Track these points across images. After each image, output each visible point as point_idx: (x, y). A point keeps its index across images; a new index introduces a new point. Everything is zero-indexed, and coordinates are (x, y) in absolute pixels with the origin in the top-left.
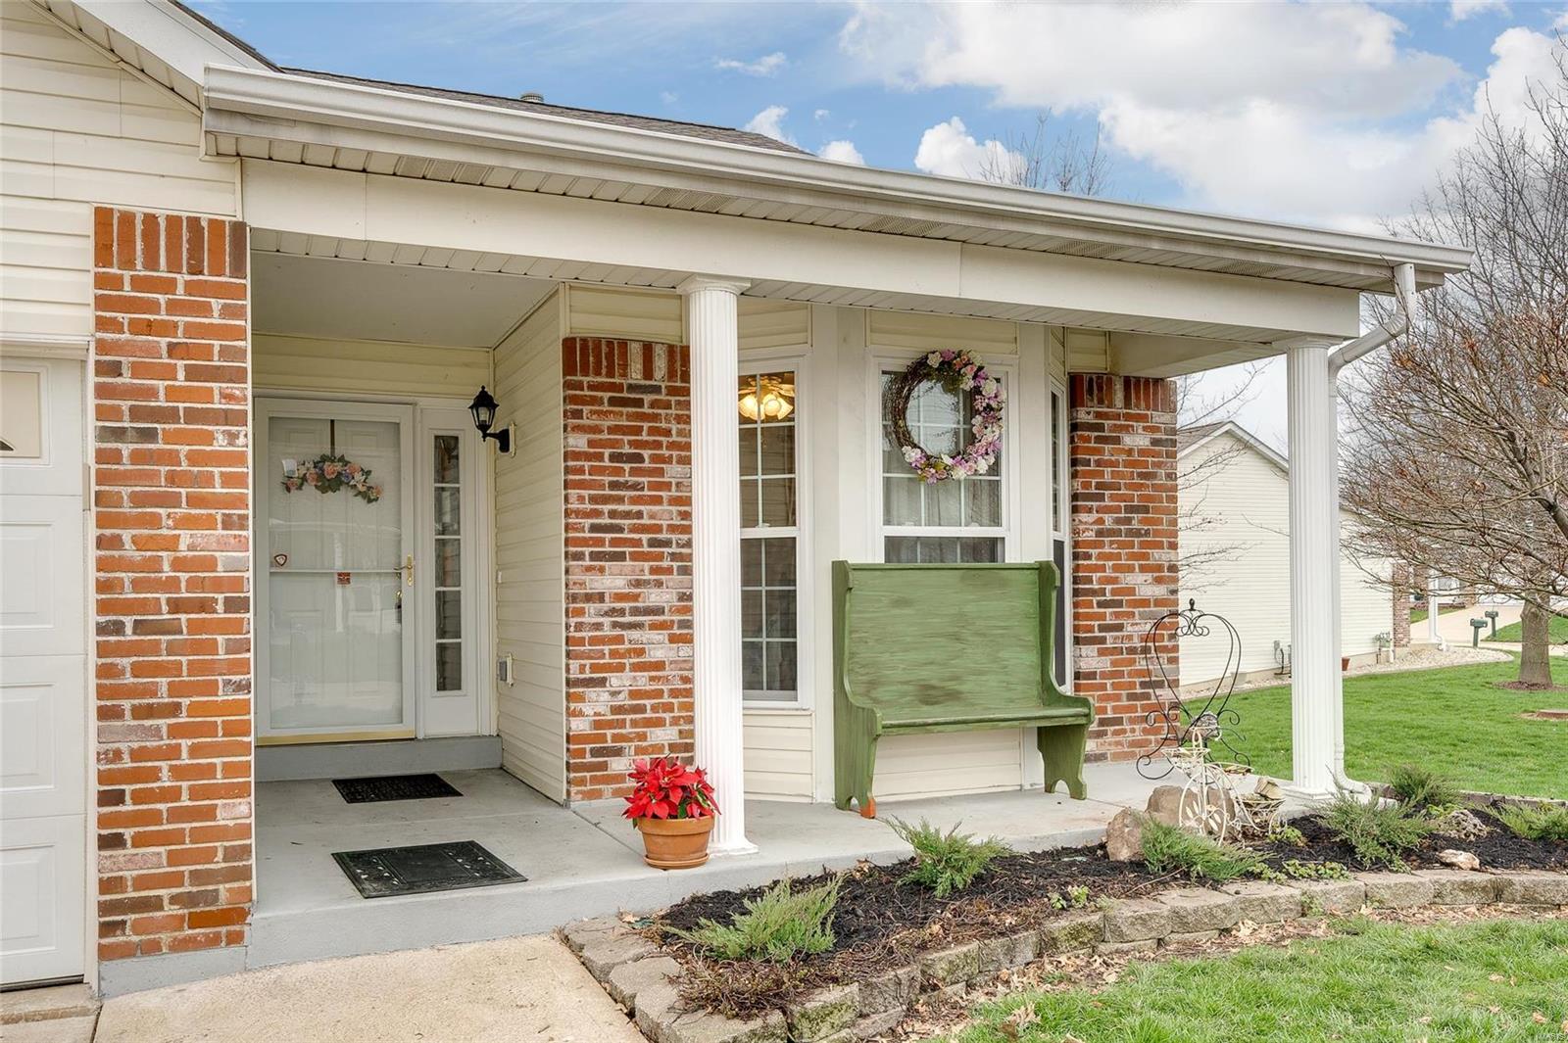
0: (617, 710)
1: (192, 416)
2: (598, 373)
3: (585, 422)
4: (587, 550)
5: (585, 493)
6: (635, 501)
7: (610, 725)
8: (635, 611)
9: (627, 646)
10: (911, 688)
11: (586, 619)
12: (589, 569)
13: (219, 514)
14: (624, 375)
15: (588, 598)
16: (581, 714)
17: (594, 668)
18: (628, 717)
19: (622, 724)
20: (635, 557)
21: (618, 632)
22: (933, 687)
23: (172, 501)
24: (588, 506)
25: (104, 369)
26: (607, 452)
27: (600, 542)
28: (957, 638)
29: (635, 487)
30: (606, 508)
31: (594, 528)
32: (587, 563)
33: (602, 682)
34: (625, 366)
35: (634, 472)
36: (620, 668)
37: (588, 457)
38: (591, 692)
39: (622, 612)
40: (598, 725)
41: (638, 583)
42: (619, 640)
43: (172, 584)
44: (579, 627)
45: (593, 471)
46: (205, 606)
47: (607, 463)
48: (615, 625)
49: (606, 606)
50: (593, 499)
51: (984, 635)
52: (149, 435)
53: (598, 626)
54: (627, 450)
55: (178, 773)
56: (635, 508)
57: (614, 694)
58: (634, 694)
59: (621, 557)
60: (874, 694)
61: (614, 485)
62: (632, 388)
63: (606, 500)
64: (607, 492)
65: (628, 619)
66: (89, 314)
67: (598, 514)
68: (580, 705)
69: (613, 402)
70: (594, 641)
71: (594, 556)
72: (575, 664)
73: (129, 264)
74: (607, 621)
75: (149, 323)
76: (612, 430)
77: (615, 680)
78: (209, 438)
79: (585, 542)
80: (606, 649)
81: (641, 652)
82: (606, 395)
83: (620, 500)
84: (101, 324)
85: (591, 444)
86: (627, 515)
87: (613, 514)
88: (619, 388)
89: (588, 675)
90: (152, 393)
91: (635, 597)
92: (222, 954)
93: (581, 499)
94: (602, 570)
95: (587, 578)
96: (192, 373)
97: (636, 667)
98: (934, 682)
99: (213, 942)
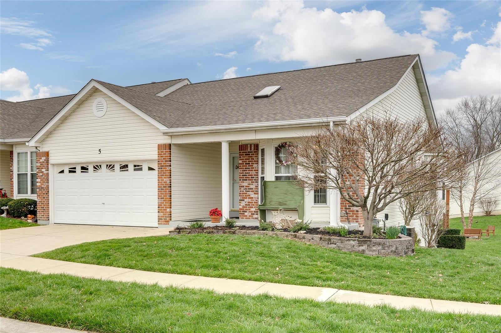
0: (246, 205)
1: (165, 166)
2: (243, 150)
3: (241, 158)
4: (242, 179)
5: (241, 170)
6: (249, 171)
7: (245, 207)
8: (249, 189)
9: (247, 194)
10: (277, 203)
11: (242, 190)
12: (242, 182)
13: (167, 177)
14: (247, 150)
15: (242, 187)
16: (241, 205)
17: (243, 198)
18: (248, 206)
19: (247, 207)
20: (249, 180)
21: (246, 192)
22: (281, 203)
23: (163, 175)
24: (242, 172)
25: (159, 161)
26: (245, 163)
27: (243, 178)
28: (286, 194)
29: (249, 168)
30: (244, 172)
31: (243, 175)
32: (242, 181)
33: (244, 200)
34: (247, 149)
35: (249, 166)
36: (246, 198)
37: (242, 164)
38: (242, 202)
39: (247, 189)
40: (243, 207)
41: (249, 184)
42: (246, 193)
43: (163, 185)
44: (240, 191)
45: (243, 166)
46: (166, 187)
47: (245, 165)
48: (246, 191)
49: (244, 188)
50: (243, 171)
51: (291, 194)
52: (162, 168)
53: (243, 191)
54: (248, 162)
55: (164, 205)
56: (249, 172)
57: (245, 202)
58: (249, 202)
59: (247, 180)
60: (271, 203)
61: (246, 168)
62: (248, 152)
63: (244, 171)
64: (245, 169)
65: (248, 190)
66: (157, 155)
67: (243, 173)
68: (241, 204)
69: (246, 155)
70: (243, 194)
71: (243, 180)
72: (240, 197)
73: (160, 150)
74: (244, 190)
75: (162, 156)
76: (245, 159)
77: (246, 200)
78: (166, 168)
79: (241, 178)
80: (244, 195)
81: (249, 196)
82: (244, 154)
83: (247, 171)
84: (158, 157)
85: (242, 162)
86: (247, 173)
87: (245, 173)
88: (246, 152)
89: (242, 199)
90: (162, 164)
91: (249, 187)
92: (167, 225)
93: (241, 171)
94: (244, 182)
95: (242, 183)
96: (165, 161)
97: (249, 198)
98: (281, 202)
99: (167, 224)
